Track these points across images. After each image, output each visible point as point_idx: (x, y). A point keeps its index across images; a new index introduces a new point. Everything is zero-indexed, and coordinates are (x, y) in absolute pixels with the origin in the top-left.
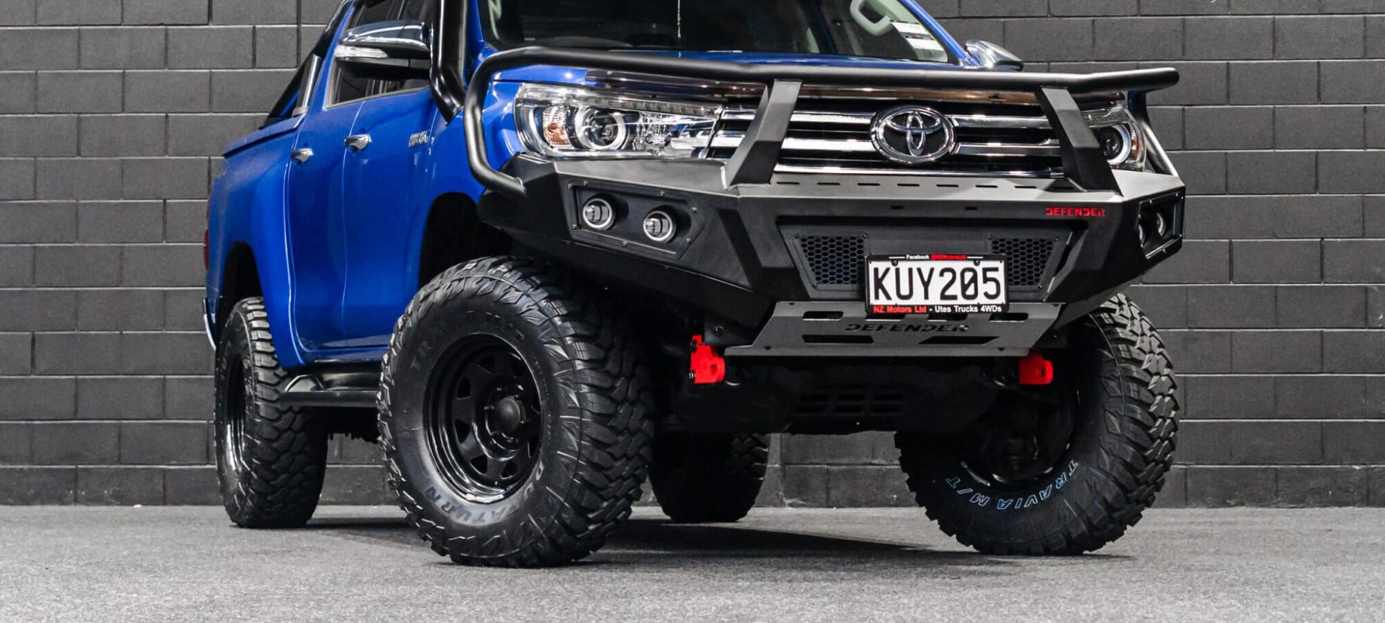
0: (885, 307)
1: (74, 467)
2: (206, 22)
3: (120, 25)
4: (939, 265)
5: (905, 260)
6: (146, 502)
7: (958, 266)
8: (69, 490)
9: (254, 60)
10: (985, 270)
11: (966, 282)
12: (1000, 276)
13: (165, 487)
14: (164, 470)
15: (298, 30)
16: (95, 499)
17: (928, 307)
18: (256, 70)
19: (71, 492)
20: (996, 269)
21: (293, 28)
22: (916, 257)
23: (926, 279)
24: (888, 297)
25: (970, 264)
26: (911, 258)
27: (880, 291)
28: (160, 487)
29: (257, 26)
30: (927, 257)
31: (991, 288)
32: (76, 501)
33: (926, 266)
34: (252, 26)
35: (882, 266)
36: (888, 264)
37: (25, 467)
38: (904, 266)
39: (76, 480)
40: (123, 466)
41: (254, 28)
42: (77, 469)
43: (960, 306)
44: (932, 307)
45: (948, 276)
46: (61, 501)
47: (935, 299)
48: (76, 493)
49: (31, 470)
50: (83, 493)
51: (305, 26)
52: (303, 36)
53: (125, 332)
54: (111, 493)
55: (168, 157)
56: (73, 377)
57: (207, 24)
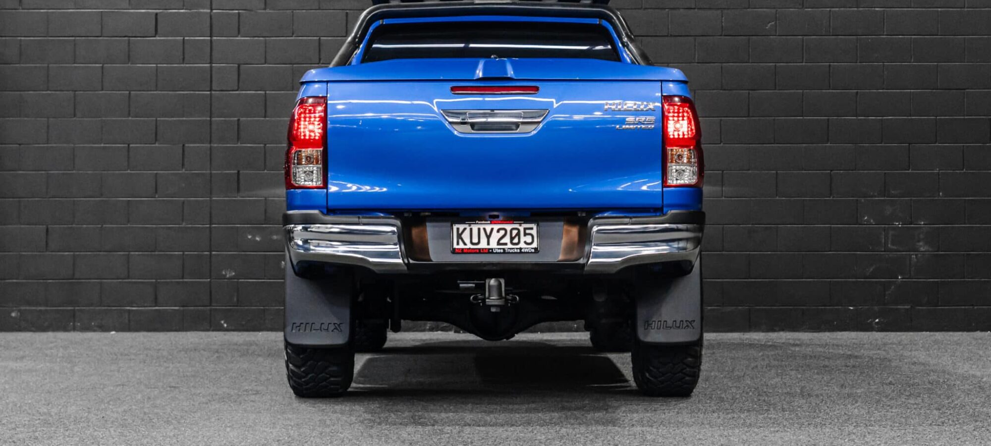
1: (73, 308)
2: (154, 35)
3: (101, 37)
6: (117, 330)
8: (70, 322)
9: (184, 59)
13: (129, 321)
14: (129, 310)
15: (211, 41)
16: (86, 328)
18: (184, 65)
19: (71, 324)
21: (208, 40)
28: (127, 321)
29: (186, 38)
32: (74, 329)
34: (182, 38)
37: (43, 308)
39: (74, 316)
40: (103, 308)
41: (184, 39)
42: (74, 310)
46: (65, 329)
48: (74, 325)
49: (46, 311)
50: (79, 324)
51: (215, 38)
52: (214, 44)
53: (104, 226)
54: (96, 324)
55: (130, 118)
56: (72, 253)
57: (155, 37)
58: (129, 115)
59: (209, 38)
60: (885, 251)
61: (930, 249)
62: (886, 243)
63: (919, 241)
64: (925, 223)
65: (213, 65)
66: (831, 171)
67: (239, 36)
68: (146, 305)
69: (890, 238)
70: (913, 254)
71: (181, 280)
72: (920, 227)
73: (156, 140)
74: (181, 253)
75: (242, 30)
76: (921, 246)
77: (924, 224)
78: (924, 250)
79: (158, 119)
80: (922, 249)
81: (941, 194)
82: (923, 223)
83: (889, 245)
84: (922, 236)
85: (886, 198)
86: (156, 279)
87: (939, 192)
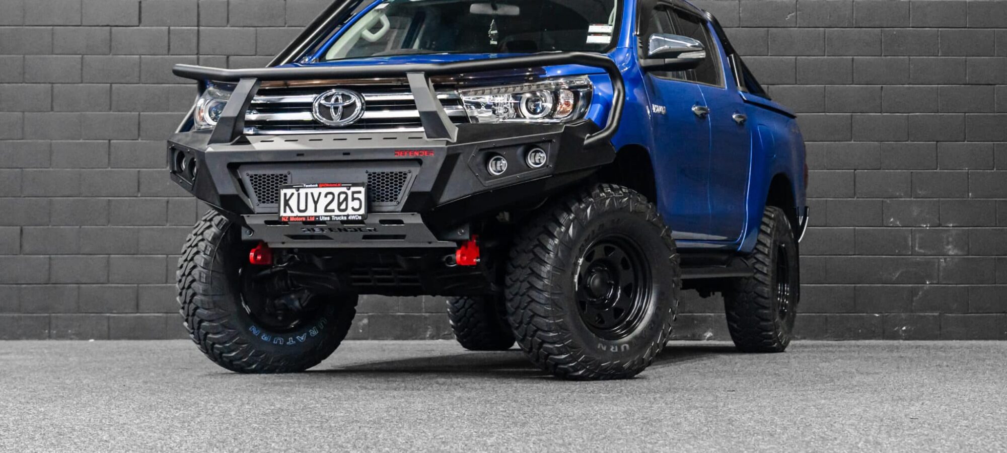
0: (289, 217)
1: (48, 315)
3: (80, 26)
4: (324, 191)
5: (303, 187)
6: (96, 338)
7: (336, 191)
8: (45, 330)
10: (353, 193)
11: (341, 201)
12: (362, 196)
13: (109, 328)
14: (109, 317)
15: (198, 31)
16: (61, 336)
17: (316, 217)
18: (170, 56)
19: (47, 331)
20: (359, 192)
21: (194, 30)
22: (310, 186)
23: (316, 199)
24: (292, 211)
25: (344, 189)
26: (307, 186)
27: (287, 208)
28: (105, 328)
29: (171, 28)
30: (317, 185)
31: (356, 204)
32: (50, 337)
33: (316, 191)
35: (289, 192)
36: (294, 191)
37: (16, 315)
38: (302, 192)
39: (50, 323)
40: (81, 315)
41: (169, 29)
42: (50, 317)
43: (336, 216)
44: (318, 217)
45: (330, 197)
46: (40, 337)
47: (321, 212)
48: (50, 332)
49: (20, 317)
50: (55, 332)
51: (203, 28)
52: (201, 33)
53: (83, 227)
54: (73, 332)
55: (111, 113)
56: (48, 256)
57: (138, 26)
58: (110, 109)
59: (196, 28)
60: (911, 255)
61: (960, 253)
62: (913, 247)
63: (948, 244)
64: (954, 225)
65: (201, 56)
66: (855, 170)
67: (228, 25)
68: (127, 311)
69: (917, 241)
70: (942, 258)
71: (165, 285)
72: (949, 230)
73: (139, 135)
74: (165, 256)
75: (232, 20)
76: (949, 249)
77: (953, 227)
78: (953, 253)
79: (142, 113)
80: (951, 253)
81: (970, 194)
82: (951, 225)
83: (917, 249)
84: (950, 239)
85: (912, 199)
86: (138, 284)
87: (968, 193)
